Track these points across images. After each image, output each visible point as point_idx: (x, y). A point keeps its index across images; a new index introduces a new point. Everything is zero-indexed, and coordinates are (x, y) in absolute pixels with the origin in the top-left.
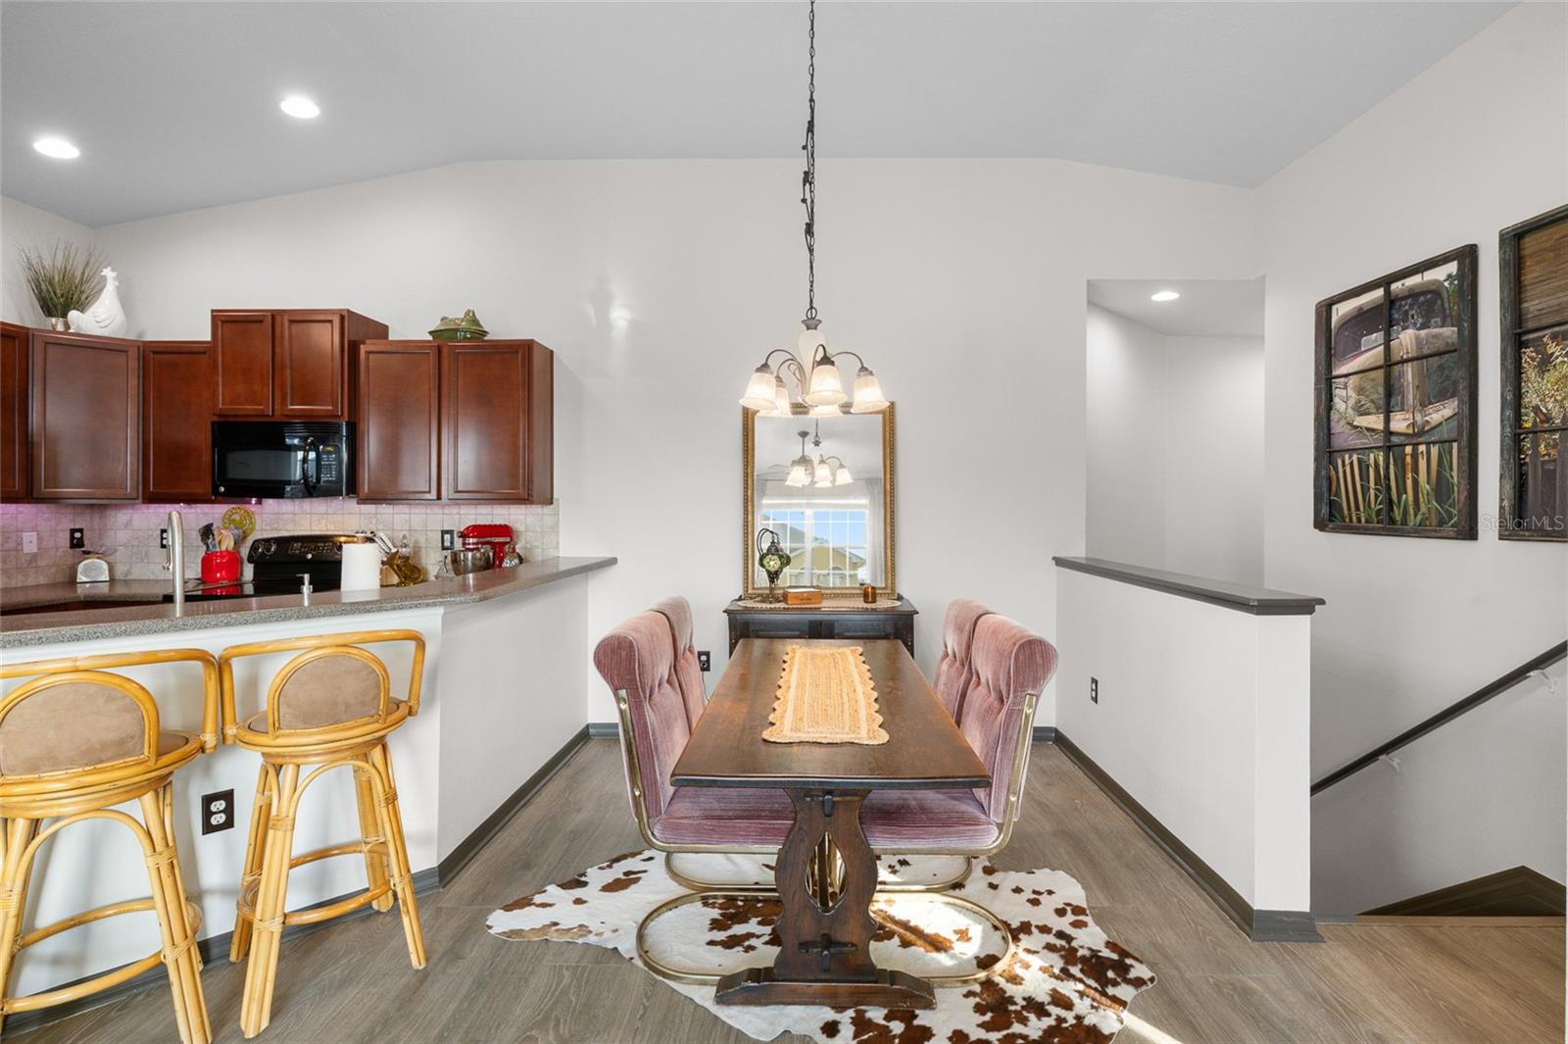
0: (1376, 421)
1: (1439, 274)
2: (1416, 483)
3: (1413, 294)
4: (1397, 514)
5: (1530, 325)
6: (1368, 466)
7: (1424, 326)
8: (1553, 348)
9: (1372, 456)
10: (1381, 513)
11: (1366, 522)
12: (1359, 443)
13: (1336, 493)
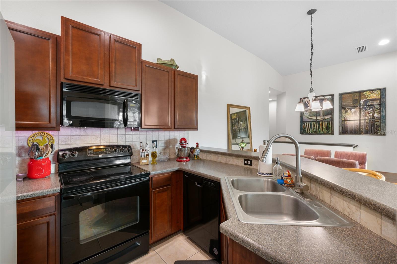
0: (315, 118)
2: (322, 127)
4: (318, 132)
5: (344, 106)
8: (347, 110)
9: (313, 123)
10: (314, 131)
11: (311, 133)
12: (310, 121)
13: (305, 129)
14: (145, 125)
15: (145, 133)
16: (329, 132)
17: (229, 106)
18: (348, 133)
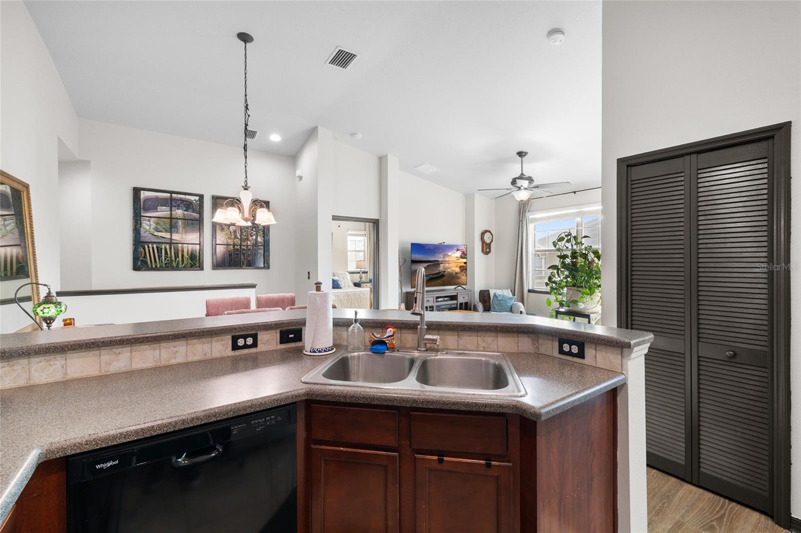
0: (165, 235)
1: (192, 198)
2: (182, 255)
3: (182, 201)
4: (174, 264)
6: (161, 249)
7: (185, 211)
8: (224, 226)
9: (163, 246)
10: (166, 264)
11: (160, 267)
12: (157, 241)
13: (144, 257)
16: (195, 264)
18: (225, 266)
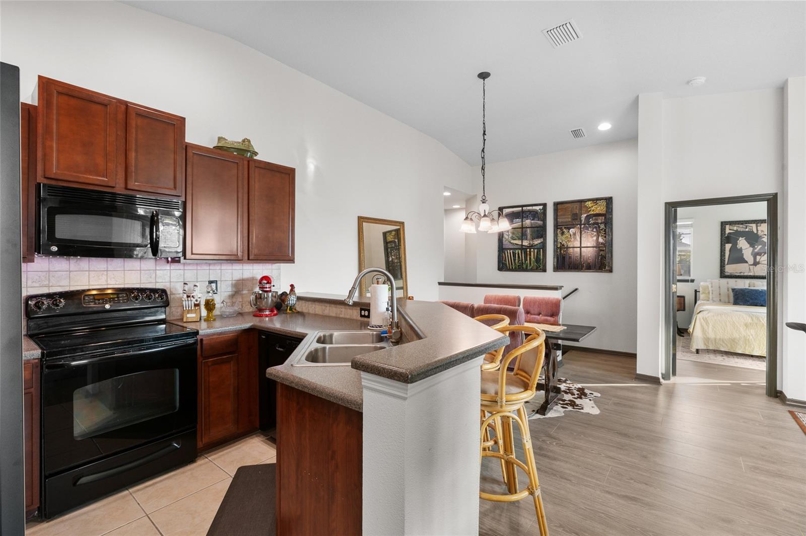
0: (519, 242)
1: (537, 208)
2: (530, 258)
3: (530, 211)
4: (524, 266)
5: (559, 224)
6: (515, 254)
7: (532, 220)
8: (564, 230)
9: (517, 251)
10: (519, 266)
11: (515, 268)
12: (512, 247)
13: (505, 261)
14: (192, 254)
15: (195, 267)
16: (540, 267)
17: (362, 220)
18: (565, 268)
